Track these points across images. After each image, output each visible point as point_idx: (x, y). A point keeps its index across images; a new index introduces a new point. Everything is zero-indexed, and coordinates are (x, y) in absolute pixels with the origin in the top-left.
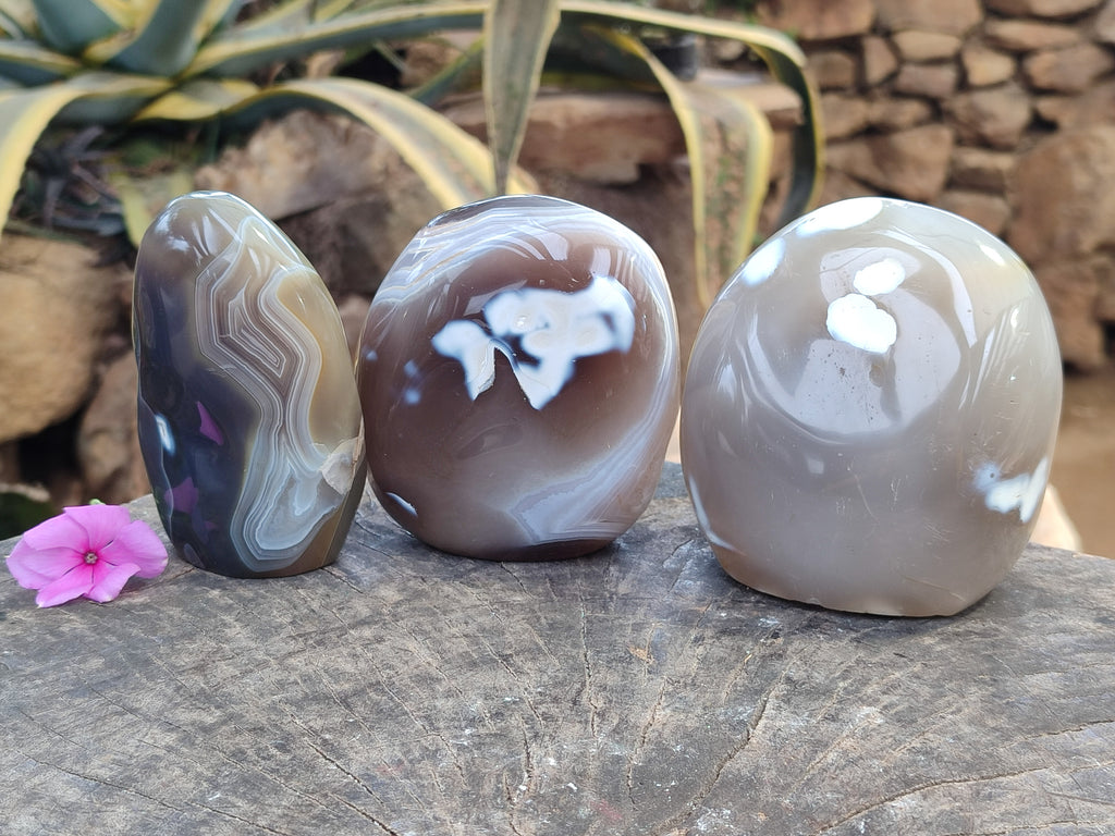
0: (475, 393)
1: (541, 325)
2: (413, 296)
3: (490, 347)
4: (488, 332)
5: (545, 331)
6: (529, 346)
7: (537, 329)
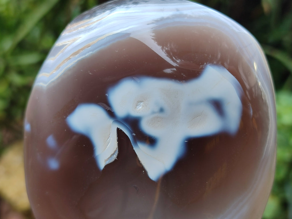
0: (102, 164)
1: (157, 109)
2: (53, 82)
3: (113, 127)
4: (111, 114)
5: (161, 115)
6: (147, 127)
7: (153, 113)
